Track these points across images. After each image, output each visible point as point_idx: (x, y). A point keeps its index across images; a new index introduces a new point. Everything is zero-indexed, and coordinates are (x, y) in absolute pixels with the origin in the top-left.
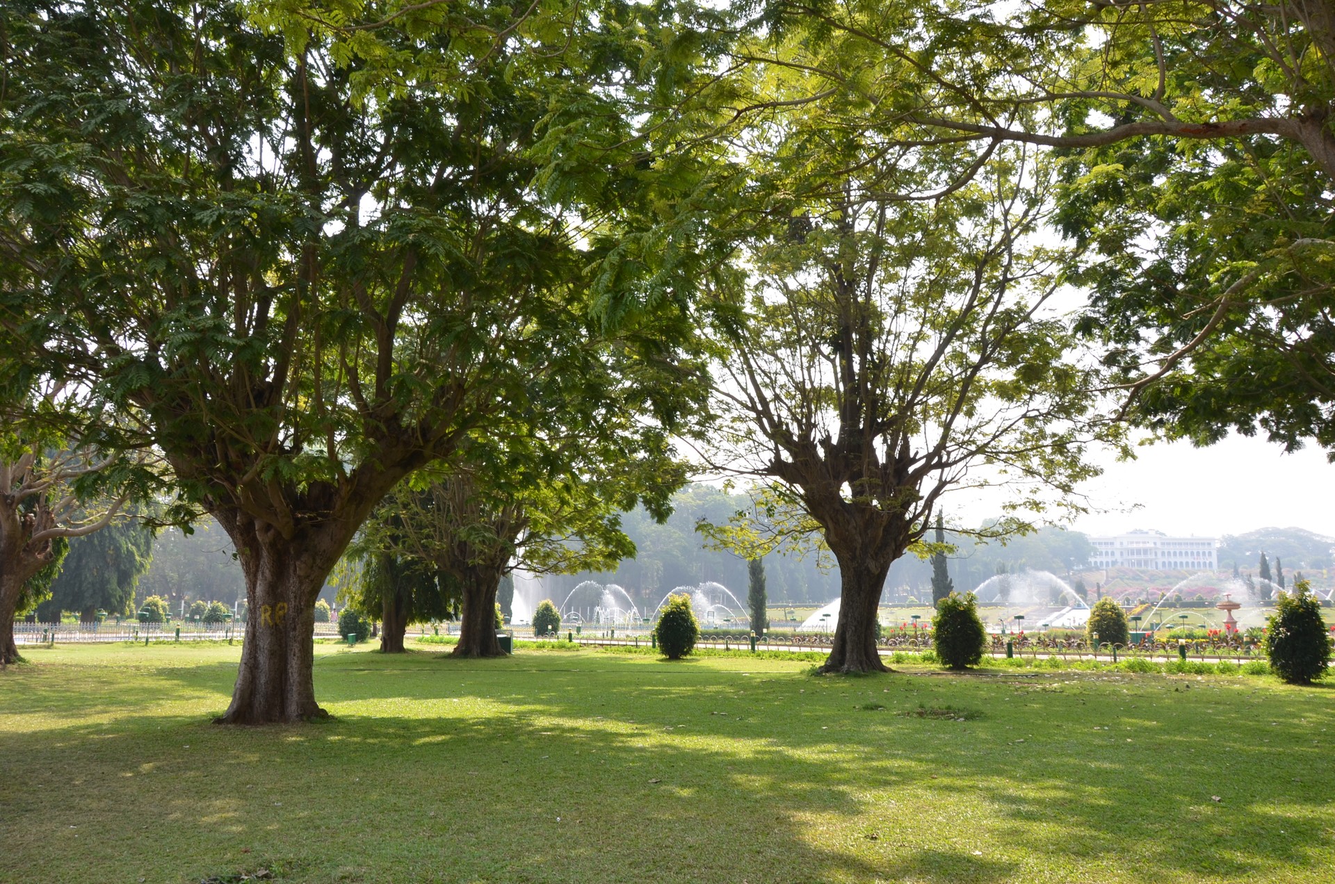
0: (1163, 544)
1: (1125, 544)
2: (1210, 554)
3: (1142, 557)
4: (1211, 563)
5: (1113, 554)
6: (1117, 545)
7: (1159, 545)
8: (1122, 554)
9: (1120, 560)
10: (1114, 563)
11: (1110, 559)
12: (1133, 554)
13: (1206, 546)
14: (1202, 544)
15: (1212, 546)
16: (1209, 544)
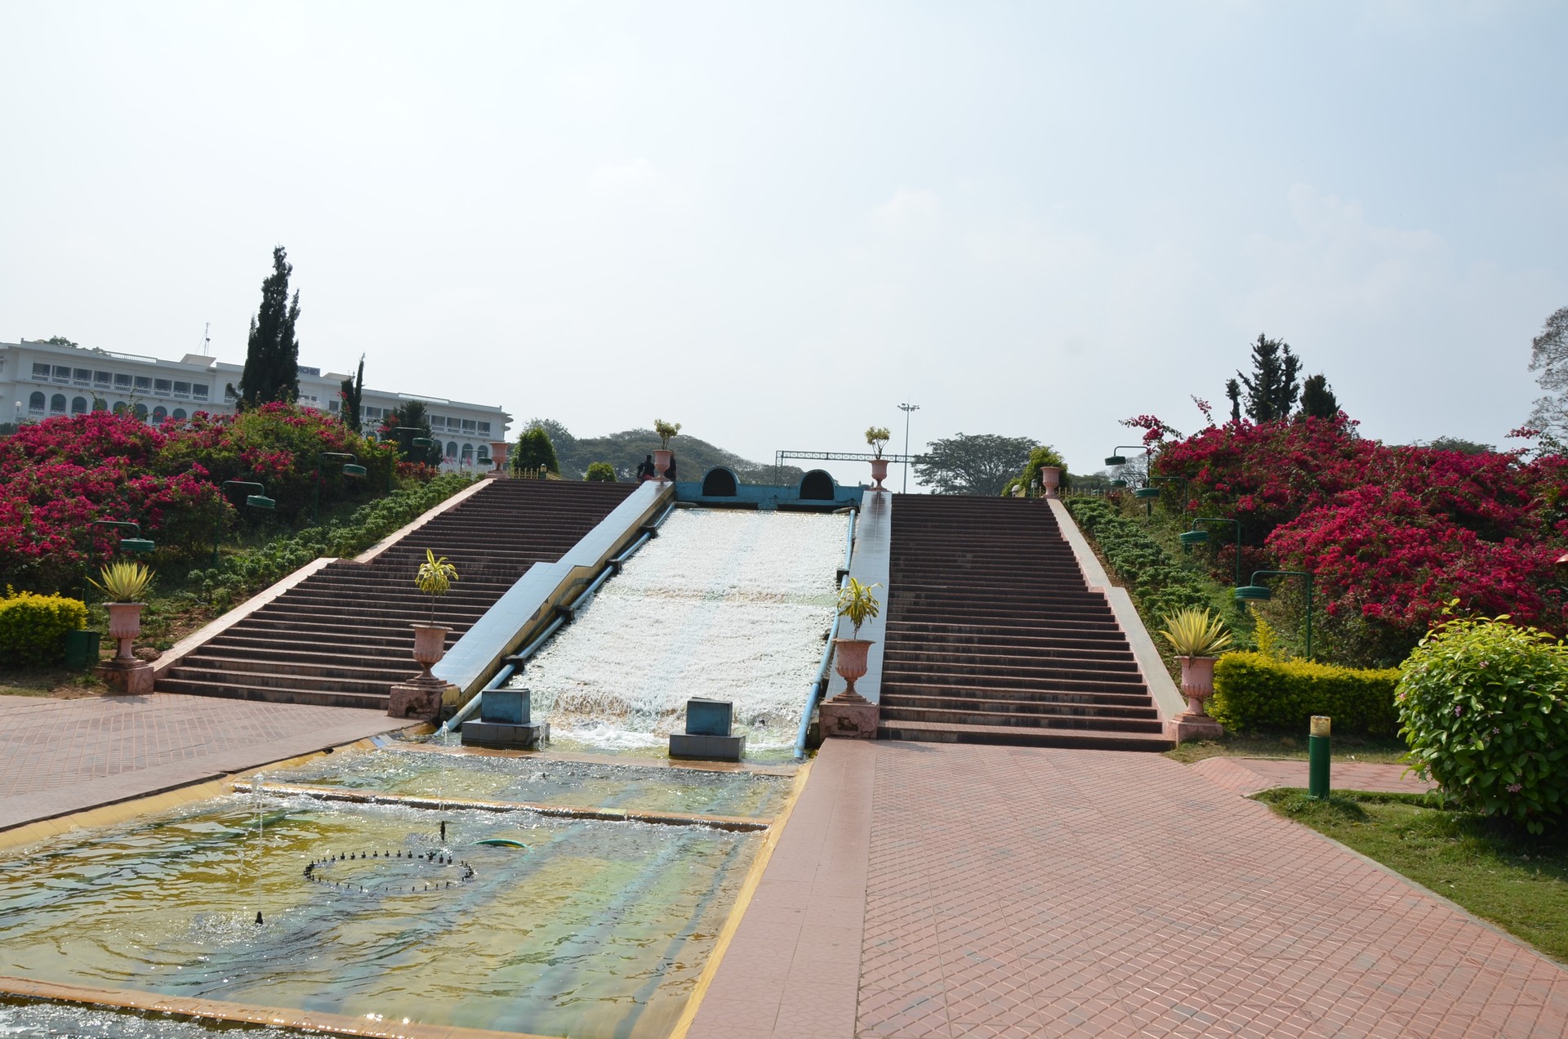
13: (477, 432)
14: (466, 424)
15: (493, 434)
16: (486, 427)
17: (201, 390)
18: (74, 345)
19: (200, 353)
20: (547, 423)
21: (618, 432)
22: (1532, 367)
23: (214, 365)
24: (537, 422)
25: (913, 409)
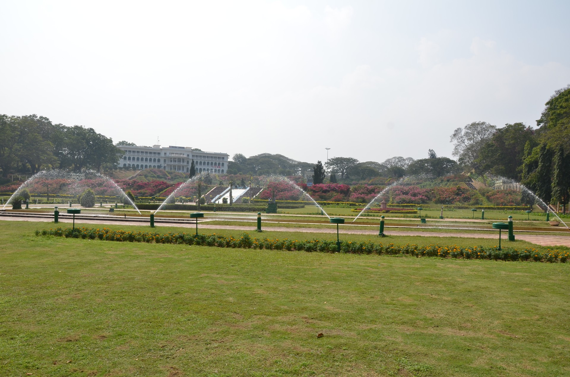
0: (193, 156)
1: (168, 154)
2: (223, 164)
3: (177, 163)
4: (223, 171)
5: (159, 161)
6: (162, 155)
7: (191, 157)
8: (165, 161)
9: (163, 165)
10: (159, 167)
11: (156, 164)
12: (171, 161)
13: (221, 160)
14: (219, 158)
15: (225, 160)
16: (223, 158)
17: (159, 154)
18: (127, 142)
19: (157, 144)
20: (239, 154)
21: (260, 154)
22: (451, 141)
23: (161, 147)
24: (237, 154)
25: (329, 149)
